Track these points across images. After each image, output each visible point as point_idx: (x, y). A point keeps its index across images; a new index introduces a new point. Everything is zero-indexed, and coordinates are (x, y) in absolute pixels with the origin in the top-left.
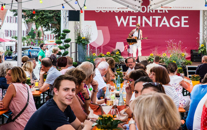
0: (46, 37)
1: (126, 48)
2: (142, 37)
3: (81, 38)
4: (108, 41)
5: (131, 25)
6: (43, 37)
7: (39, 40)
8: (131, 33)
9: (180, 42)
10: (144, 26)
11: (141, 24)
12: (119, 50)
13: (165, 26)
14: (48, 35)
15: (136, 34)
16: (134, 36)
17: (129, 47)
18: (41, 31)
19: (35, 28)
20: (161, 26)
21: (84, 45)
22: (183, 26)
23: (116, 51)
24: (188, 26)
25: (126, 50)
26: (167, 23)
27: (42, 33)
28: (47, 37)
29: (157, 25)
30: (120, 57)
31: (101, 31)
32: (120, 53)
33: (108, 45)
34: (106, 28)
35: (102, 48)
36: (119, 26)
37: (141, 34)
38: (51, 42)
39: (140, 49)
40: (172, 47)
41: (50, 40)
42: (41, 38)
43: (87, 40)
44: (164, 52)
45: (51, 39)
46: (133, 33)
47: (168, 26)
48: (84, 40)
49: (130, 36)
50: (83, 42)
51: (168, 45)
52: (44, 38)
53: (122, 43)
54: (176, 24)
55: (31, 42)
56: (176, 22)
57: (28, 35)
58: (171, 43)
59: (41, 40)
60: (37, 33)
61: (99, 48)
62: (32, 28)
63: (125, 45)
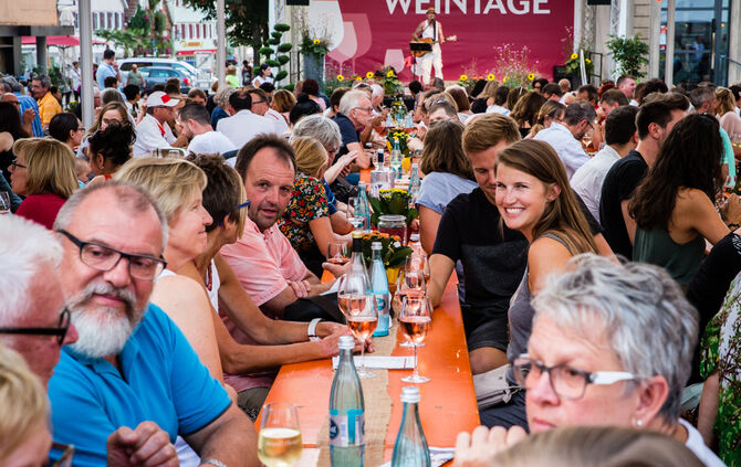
0: (177, 32)
1: (409, 64)
2: (442, 37)
3: (311, 42)
4: (366, 48)
5: (419, 11)
6: (170, 31)
7: (160, 39)
8: (418, 30)
9: (525, 48)
10: (447, 11)
11: (443, 9)
12: (392, 68)
13: (495, 12)
14: (183, 26)
15: (428, 33)
16: (424, 36)
17: (414, 62)
18: (164, 13)
19: (148, 5)
20: (486, 12)
21: (318, 56)
22: (537, 11)
23: (387, 70)
24: (548, 12)
25: (407, 68)
26: (500, 6)
27: (167, 19)
28: (181, 32)
29: (477, 10)
30: (396, 82)
31: (351, 24)
32: (395, 73)
33: (366, 56)
34: (363, 17)
35: (354, 63)
36: (391, 12)
37: (441, 32)
38: (191, 44)
39: (439, 65)
40: (507, 60)
41: (188, 39)
42: (165, 34)
43: (324, 45)
44: (490, 70)
45: (191, 37)
46: (423, 31)
47: (503, 11)
48: (318, 46)
49: (416, 36)
50: (316, 51)
51: (498, 57)
52: (174, 34)
53: (399, 52)
54: (522, 8)
55: (145, 47)
56: (521, 3)
57: (129, 25)
58: (507, 52)
59: (165, 41)
60: (152, 21)
61: (348, 63)
62: (139, 7)
63: (405, 57)
